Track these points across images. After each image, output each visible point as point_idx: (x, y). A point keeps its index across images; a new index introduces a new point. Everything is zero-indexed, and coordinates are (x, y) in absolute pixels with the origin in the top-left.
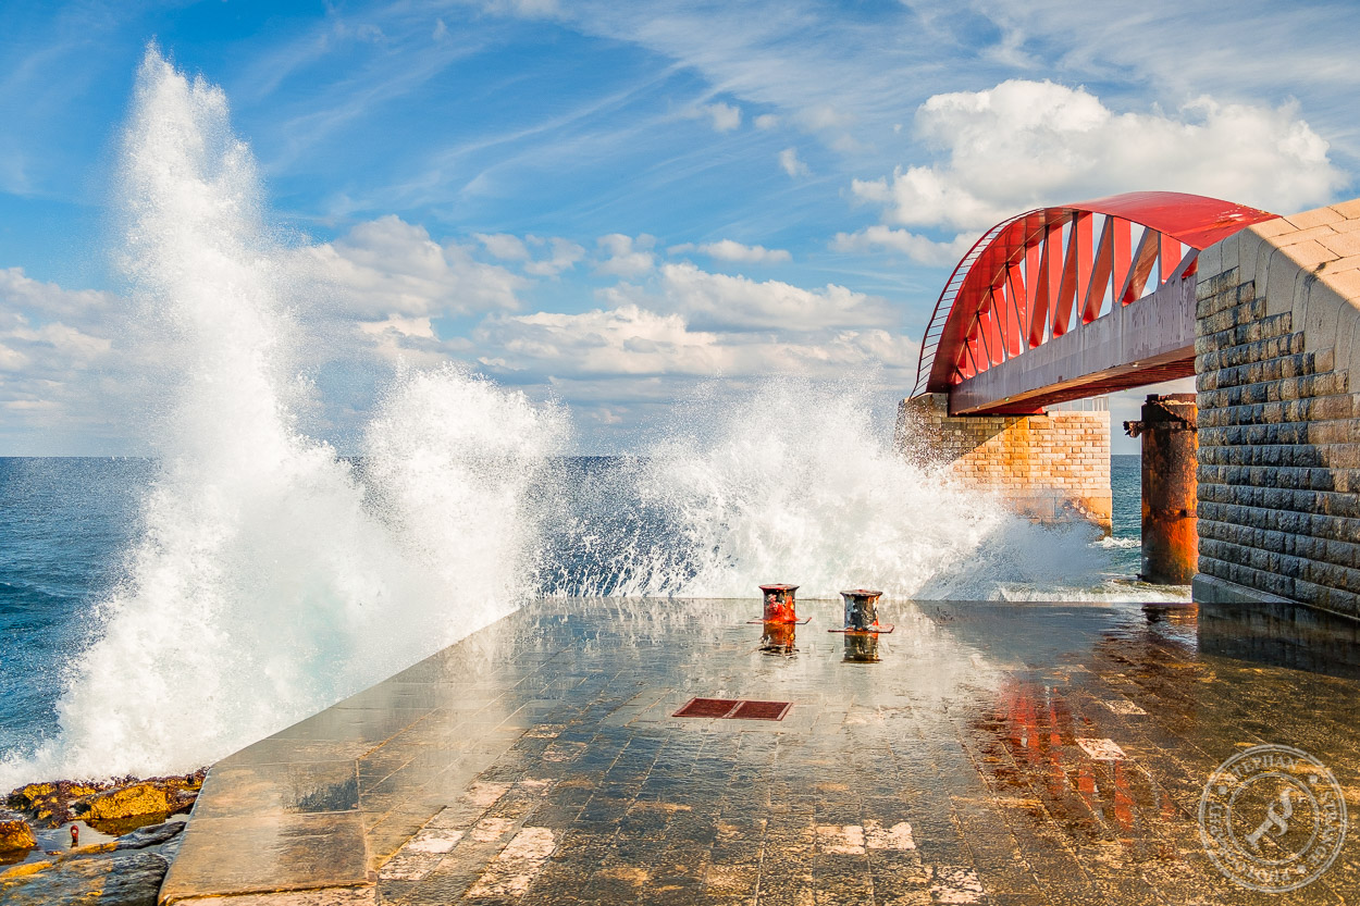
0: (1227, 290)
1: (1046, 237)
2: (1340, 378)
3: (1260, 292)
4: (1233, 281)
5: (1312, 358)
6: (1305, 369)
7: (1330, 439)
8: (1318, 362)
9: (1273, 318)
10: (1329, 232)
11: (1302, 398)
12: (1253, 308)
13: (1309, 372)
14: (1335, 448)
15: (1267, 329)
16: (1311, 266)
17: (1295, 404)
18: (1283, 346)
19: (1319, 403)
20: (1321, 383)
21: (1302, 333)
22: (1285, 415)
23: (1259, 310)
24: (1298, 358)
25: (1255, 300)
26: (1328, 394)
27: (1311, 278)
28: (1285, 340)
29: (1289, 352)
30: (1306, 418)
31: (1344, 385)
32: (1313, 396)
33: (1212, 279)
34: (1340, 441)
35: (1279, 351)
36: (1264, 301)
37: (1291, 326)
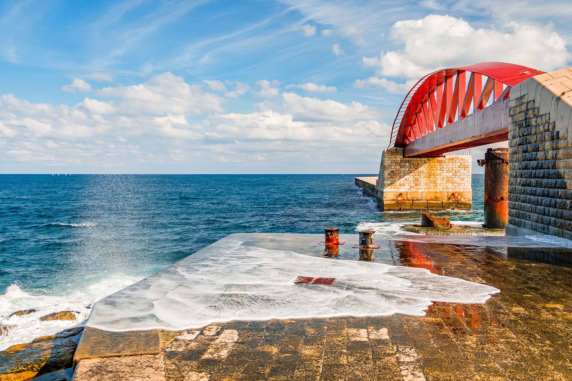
0: (523, 104)
1: (446, 81)
2: (570, 141)
3: (537, 105)
4: (525, 100)
5: (558, 133)
6: (555, 137)
7: (565, 167)
8: (561, 135)
9: (542, 116)
10: (566, 79)
11: (553, 150)
12: (534, 111)
13: (557, 139)
14: (567, 171)
15: (539, 120)
16: (558, 93)
17: (550, 152)
18: (546, 128)
19: (561, 152)
20: (562, 143)
21: (554, 122)
22: (546, 157)
23: (536, 112)
24: (552, 133)
25: (534, 108)
26: (565, 148)
27: (559, 99)
28: (547, 125)
29: (548, 130)
30: (555, 158)
31: (571, 144)
32: (558, 149)
33: (516, 99)
34: (569, 168)
35: (544, 130)
36: (538, 108)
37: (549, 119)
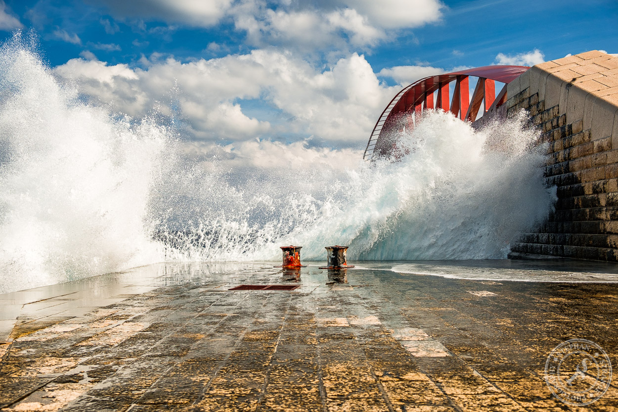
0: (523, 100)
1: (426, 98)
2: (587, 134)
3: (541, 98)
4: (527, 95)
5: (570, 127)
6: (567, 133)
7: (581, 168)
8: (574, 128)
9: (548, 110)
10: (576, 65)
11: (565, 148)
13: (569, 135)
14: (584, 172)
15: (545, 116)
16: (568, 78)
17: (561, 153)
18: (555, 123)
19: (575, 150)
20: (576, 139)
22: (556, 159)
23: (541, 107)
24: (563, 128)
25: (539, 103)
26: (580, 143)
27: (569, 85)
28: (555, 120)
29: (558, 126)
30: (568, 159)
31: (589, 137)
32: (572, 146)
33: (515, 96)
34: (587, 168)
35: (552, 127)
36: (544, 102)
37: (558, 113)
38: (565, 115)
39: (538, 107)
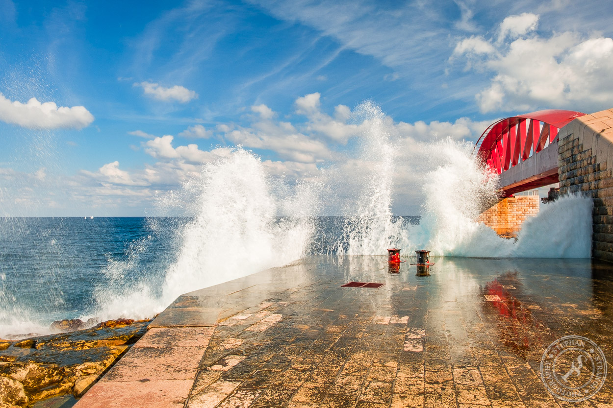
0: (569, 142)
1: (510, 130)
2: (609, 172)
3: (581, 142)
4: (571, 139)
5: (599, 165)
6: (597, 169)
7: (605, 195)
8: (601, 167)
9: (585, 151)
10: (607, 118)
11: (596, 180)
13: (598, 171)
14: (607, 198)
15: (583, 156)
16: (597, 129)
17: (593, 183)
19: (602, 182)
20: (602, 174)
22: (590, 187)
23: (580, 149)
24: (594, 166)
25: (579, 145)
26: (605, 178)
27: (598, 136)
28: (589, 159)
29: (591, 163)
30: (597, 188)
31: (611, 174)
32: (599, 179)
33: (564, 139)
34: (609, 196)
35: (588, 163)
36: (582, 145)
37: (591, 154)
38: (595, 156)
39: (578, 148)
